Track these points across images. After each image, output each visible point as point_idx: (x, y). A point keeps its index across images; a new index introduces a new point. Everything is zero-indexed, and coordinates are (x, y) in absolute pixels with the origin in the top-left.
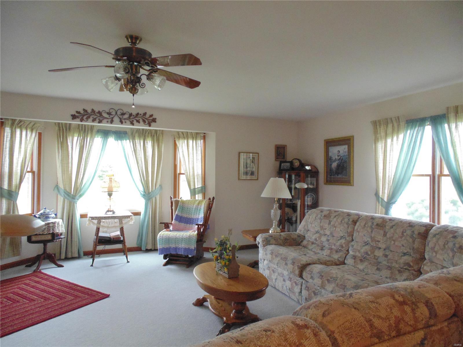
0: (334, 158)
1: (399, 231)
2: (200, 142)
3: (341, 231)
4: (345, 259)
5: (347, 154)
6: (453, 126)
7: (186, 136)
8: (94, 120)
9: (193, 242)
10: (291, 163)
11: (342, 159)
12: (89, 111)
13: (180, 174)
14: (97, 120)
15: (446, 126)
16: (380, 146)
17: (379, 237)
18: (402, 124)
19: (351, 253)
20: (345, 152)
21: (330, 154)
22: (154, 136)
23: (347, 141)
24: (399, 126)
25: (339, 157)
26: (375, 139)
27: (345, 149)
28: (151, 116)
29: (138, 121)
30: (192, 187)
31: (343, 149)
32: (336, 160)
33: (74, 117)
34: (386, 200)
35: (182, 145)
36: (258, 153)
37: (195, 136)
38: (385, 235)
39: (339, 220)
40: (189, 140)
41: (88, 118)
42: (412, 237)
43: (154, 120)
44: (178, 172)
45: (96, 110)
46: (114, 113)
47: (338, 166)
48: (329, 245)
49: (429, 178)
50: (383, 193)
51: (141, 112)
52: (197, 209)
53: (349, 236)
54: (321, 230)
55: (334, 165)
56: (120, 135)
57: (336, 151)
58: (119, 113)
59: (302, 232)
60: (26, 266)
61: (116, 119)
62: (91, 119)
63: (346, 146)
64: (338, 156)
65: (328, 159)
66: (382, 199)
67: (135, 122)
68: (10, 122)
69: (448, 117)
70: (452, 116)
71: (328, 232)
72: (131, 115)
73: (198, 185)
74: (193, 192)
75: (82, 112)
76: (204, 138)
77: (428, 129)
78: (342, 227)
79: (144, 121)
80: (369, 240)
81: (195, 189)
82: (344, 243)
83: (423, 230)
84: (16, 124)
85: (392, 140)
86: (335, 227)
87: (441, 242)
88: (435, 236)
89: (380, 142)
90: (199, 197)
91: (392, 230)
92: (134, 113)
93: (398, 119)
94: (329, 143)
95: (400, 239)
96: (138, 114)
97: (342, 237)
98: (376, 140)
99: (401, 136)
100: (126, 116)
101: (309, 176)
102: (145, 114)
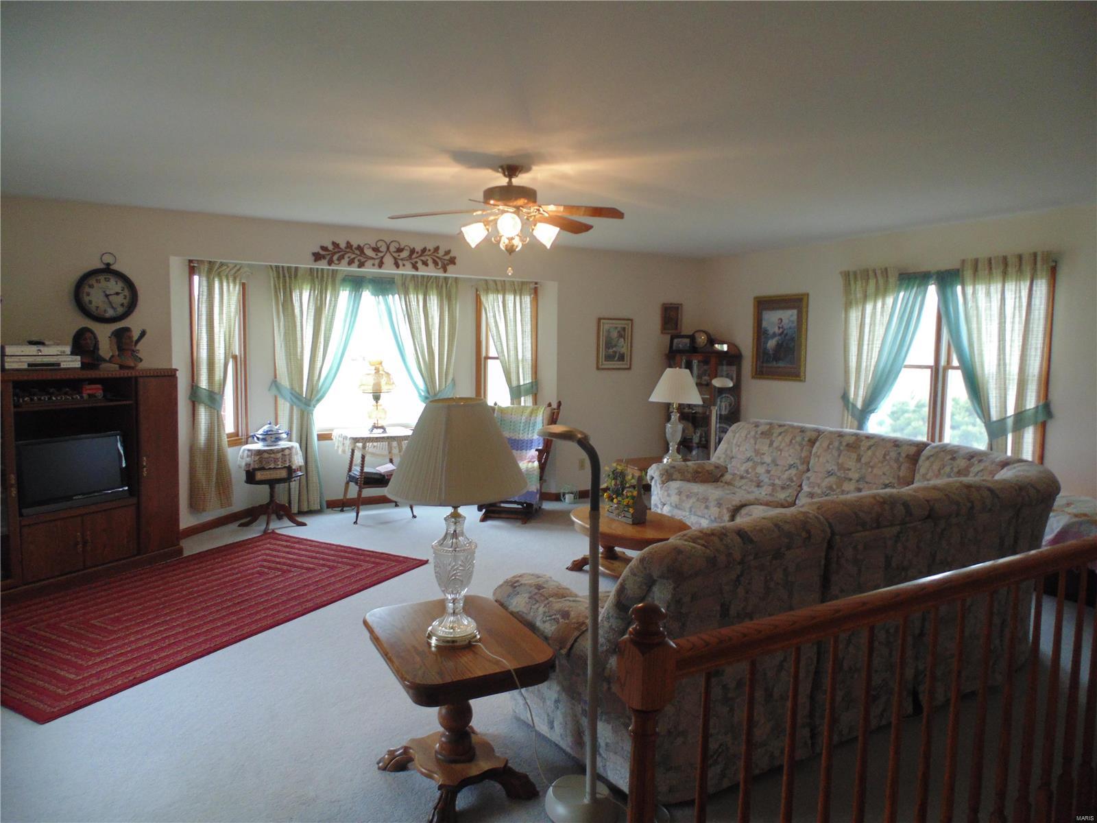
0: (771, 332)
1: (880, 453)
2: (527, 300)
3: (790, 456)
4: (796, 498)
5: (795, 324)
6: (969, 290)
7: (501, 287)
8: (351, 263)
9: (533, 479)
10: (692, 338)
11: (786, 334)
12: (343, 245)
13: (487, 358)
14: (357, 263)
15: (959, 288)
16: (854, 315)
17: (851, 464)
18: (892, 280)
19: (806, 488)
20: (793, 322)
21: (764, 324)
22: (442, 286)
23: (797, 302)
24: (887, 282)
25: (781, 330)
26: (846, 304)
27: (792, 316)
28: (448, 252)
29: (425, 263)
30: (514, 384)
31: (788, 316)
32: (774, 335)
33: (317, 257)
34: (859, 405)
35: (492, 303)
36: (632, 320)
37: (518, 288)
38: (859, 460)
39: (787, 440)
40: (507, 296)
41: (340, 259)
42: (897, 460)
43: (452, 261)
44: (484, 354)
45: (355, 244)
46: (383, 249)
47: (779, 346)
48: (770, 479)
49: (929, 370)
50: (856, 394)
51: (431, 246)
52: (529, 424)
53: (803, 464)
54: (756, 456)
55: (771, 344)
56: (383, 286)
57: (774, 319)
58: (392, 249)
59: (722, 460)
60: (240, 525)
61: (388, 260)
62: (346, 260)
63: (795, 312)
64: (779, 328)
65: (760, 333)
66: (854, 406)
67: (420, 265)
68: (206, 266)
69: (963, 275)
70: (968, 274)
71: (768, 459)
72: (413, 251)
73: (525, 379)
74: (516, 392)
75: (330, 247)
76: (535, 292)
77: (932, 290)
78: (792, 451)
79: (436, 263)
80: (835, 468)
81: (519, 386)
82: (795, 475)
83: (913, 450)
84: (213, 270)
85: (875, 308)
86: (781, 450)
87: (936, 467)
88: (928, 458)
89: (854, 308)
90: (527, 401)
91: (870, 453)
92: (419, 248)
93: (885, 272)
94: (764, 304)
95: (880, 465)
96: (424, 250)
97: (791, 466)
98: (848, 305)
99: (890, 300)
100: (405, 254)
101: (725, 362)
102: (437, 249)
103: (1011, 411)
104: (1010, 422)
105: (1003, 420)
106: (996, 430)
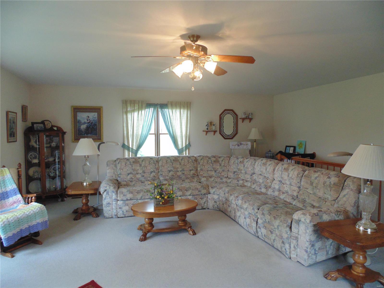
0: (82, 122)
3: (151, 168)
5: (97, 119)
10: (44, 124)
11: (92, 123)
15: (167, 110)
16: (130, 117)
18: (144, 105)
20: (95, 118)
21: (78, 118)
23: (97, 110)
24: (142, 106)
25: (89, 121)
27: (95, 115)
31: (93, 116)
32: (85, 123)
34: (135, 148)
36: (16, 113)
38: (180, 164)
39: (147, 162)
42: (192, 162)
47: (88, 128)
48: (146, 179)
49: (155, 135)
53: (157, 170)
54: (133, 171)
55: (83, 127)
59: (114, 177)
63: (96, 114)
64: (87, 120)
65: (76, 122)
70: (169, 106)
71: (140, 171)
78: (151, 166)
80: (172, 169)
85: (138, 114)
86: (146, 167)
93: (142, 102)
95: (188, 164)
97: (152, 172)
103: (184, 146)
104: (184, 148)
105: (183, 148)
106: (180, 151)
